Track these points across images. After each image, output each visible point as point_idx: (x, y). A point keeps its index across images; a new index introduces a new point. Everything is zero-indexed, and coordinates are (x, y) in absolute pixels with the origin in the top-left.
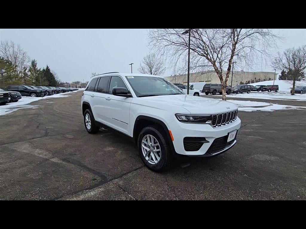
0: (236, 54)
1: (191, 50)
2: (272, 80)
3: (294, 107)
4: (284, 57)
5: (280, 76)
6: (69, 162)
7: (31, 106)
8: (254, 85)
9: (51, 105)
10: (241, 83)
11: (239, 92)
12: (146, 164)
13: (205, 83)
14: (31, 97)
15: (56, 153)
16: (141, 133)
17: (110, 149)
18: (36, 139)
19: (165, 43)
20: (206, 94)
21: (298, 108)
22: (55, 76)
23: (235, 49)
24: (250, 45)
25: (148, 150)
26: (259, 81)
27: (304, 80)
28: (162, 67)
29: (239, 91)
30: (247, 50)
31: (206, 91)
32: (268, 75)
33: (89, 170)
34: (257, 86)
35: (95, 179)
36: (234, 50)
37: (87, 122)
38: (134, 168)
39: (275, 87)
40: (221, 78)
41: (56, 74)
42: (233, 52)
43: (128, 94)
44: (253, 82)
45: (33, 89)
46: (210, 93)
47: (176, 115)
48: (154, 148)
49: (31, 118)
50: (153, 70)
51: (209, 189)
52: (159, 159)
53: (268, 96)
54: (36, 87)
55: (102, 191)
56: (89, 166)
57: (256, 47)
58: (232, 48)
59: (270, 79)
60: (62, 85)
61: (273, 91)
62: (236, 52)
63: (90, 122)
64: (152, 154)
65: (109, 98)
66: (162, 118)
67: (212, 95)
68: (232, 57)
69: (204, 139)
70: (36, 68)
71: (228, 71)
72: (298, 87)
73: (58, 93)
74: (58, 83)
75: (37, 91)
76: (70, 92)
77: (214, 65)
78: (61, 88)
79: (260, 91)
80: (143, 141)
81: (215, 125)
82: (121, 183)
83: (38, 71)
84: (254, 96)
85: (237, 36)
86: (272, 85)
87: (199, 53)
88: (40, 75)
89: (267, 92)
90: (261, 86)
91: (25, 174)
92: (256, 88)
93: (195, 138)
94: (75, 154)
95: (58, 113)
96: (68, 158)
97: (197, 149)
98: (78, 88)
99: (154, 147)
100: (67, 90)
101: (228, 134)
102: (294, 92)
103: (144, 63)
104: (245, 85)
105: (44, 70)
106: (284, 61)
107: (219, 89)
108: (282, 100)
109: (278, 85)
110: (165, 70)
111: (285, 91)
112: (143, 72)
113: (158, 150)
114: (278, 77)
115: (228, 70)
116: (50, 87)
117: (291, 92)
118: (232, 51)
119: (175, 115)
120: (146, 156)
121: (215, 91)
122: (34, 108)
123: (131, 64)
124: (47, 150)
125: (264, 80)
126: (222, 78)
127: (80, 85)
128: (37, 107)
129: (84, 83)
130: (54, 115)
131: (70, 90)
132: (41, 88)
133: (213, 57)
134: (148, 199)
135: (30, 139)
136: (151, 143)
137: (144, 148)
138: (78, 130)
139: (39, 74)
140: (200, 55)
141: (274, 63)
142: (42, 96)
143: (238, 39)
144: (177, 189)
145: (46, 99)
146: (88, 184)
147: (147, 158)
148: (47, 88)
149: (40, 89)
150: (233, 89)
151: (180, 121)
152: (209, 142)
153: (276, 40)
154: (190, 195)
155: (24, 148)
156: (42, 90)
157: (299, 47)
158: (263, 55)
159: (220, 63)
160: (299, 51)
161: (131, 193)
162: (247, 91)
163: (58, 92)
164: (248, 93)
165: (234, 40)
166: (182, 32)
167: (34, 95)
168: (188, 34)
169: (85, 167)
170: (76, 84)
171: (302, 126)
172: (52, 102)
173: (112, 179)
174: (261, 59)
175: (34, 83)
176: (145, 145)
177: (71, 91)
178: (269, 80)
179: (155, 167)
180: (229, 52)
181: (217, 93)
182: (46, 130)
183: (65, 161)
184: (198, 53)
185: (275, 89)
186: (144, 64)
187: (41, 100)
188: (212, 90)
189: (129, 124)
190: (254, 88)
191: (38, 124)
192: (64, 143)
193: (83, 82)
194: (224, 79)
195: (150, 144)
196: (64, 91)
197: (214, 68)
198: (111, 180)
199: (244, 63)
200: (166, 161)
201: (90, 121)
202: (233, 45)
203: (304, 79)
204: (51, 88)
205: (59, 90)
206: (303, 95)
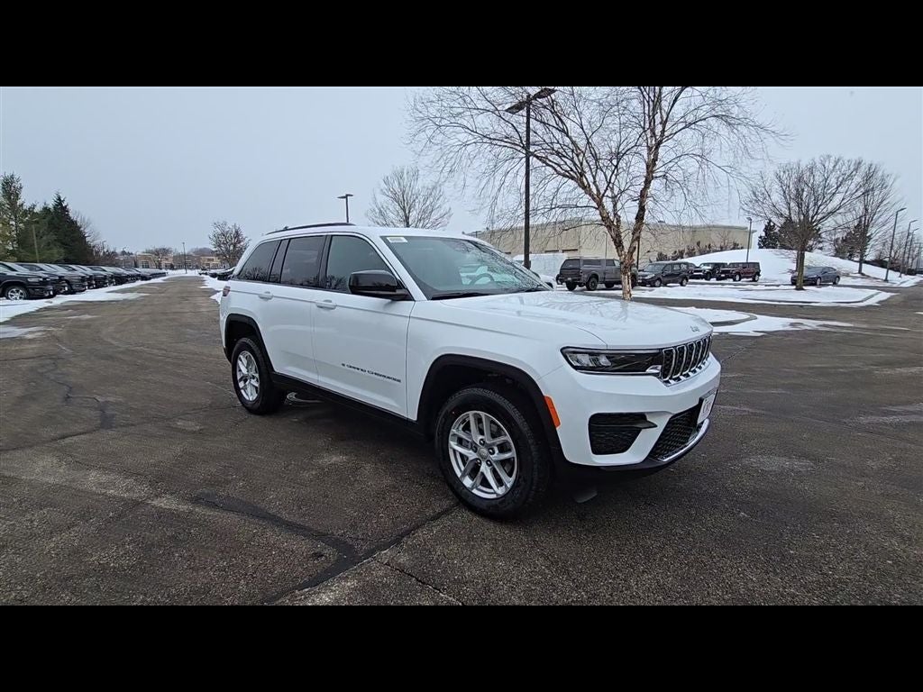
0: (662, 174)
1: (533, 160)
2: (742, 248)
3: (810, 324)
4: (776, 186)
5: (760, 237)
6: (214, 506)
7: (17, 332)
8: (697, 261)
9: (88, 325)
10: (661, 257)
11: (657, 283)
12: (465, 501)
13: (565, 256)
14: (8, 298)
15: (162, 480)
16: (448, 407)
17: (335, 459)
18: (75, 438)
19: (463, 136)
20: (567, 287)
21: (821, 326)
22: (87, 231)
23: (655, 160)
24: (698, 152)
25: (471, 455)
26: (708, 250)
27: (821, 249)
28: (439, 207)
29: (659, 279)
30: (691, 165)
31: (569, 279)
32: (731, 234)
33: (290, 527)
34: (705, 264)
35: (318, 555)
36: (655, 165)
37: (245, 379)
38: (429, 512)
39: (752, 269)
40: (619, 244)
41: (88, 224)
42: (650, 169)
43: (398, 292)
44: (691, 254)
45: (14, 274)
46: (580, 286)
47: (564, 351)
48: (492, 449)
49: (32, 370)
50: (413, 215)
51: (661, 560)
52: (509, 481)
53: (736, 292)
54: (21, 265)
55: (355, 589)
56: (285, 515)
57: (714, 157)
58: (646, 156)
59: (735, 247)
60: (110, 259)
61: (745, 279)
62: (660, 169)
63: (254, 377)
64: (484, 468)
65: (330, 301)
66: (521, 362)
67: (584, 290)
68: (647, 182)
69: (641, 417)
70: (19, 202)
71: (637, 223)
72: (809, 268)
73: (102, 287)
74: (97, 252)
75: (29, 280)
76: (139, 283)
77: (600, 205)
78: (110, 270)
79: (713, 280)
80: (453, 431)
81: (667, 379)
82: (403, 559)
83: (25, 213)
84: (703, 293)
85: (661, 123)
86: (743, 263)
87: (558, 169)
88: (33, 226)
89: (731, 281)
90: (716, 264)
91: (76, 553)
92: (701, 271)
93: (621, 415)
94: (228, 482)
95: (122, 353)
96: (208, 495)
97: (623, 447)
98: (164, 271)
99: (490, 448)
100: (132, 276)
101: (701, 401)
102: (800, 281)
103: (384, 194)
104: (671, 262)
105: (46, 209)
106: (776, 197)
107: (605, 274)
108: (775, 305)
109: (758, 263)
110: (450, 216)
111: (776, 278)
112: (381, 220)
113: (507, 455)
114: (755, 239)
115: (636, 218)
116: (74, 267)
117: (794, 282)
118: (648, 167)
119: (561, 350)
120: (463, 476)
121: (593, 279)
122: (29, 336)
123: (346, 197)
124: (127, 472)
125: (722, 249)
126: (620, 241)
127: (170, 261)
128: (40, 334)
129: (186, 252)
130: (110, 358)
131: (139, 275)
132: (42, 270)
133: (594, 183)
134: (500, 599)
135: (54, 440)
136: (481, 437)
137: (454, 451)
138: (210, 406)
139: (26, 223)
140: (559, 174)
141: (751, 202)
142: (47, 295)
143: (663, 131)
144: (573, 565)
145: (64, 307)
146: (300, 569)
147: (468, 482)
148: (60, 271)
149: (40, 273)
150: (641, 273)
151: (576, 368)
152: (656, 426)
153: (765, 141)
154: (614, 579)
155: (43, 469)
156: (47, 276)
157: (813, 160)
158: (731, 179)
159: (615, 199)
160: (811, 170)
161: (444, 589)
162: (680, 281)
163: (99, 283)
164: (682, 285)
165: (654, 134)
166: (507, 107)
167: (18, 291)
168: (524, 112)
169: (275, 520)
170: (159, 257)
171: (844, 373)
172: (88, 317)
173: (373, 552)
174: (727, 189)
175: (13, 253)
176: (460, 441)
177: (144, 278)
178: (734, 249)
179: (496, 506)
180: (639, 168)
181: (599, 286)
182: (102, 408)
183: (201, 503)
184: (555, 170)
185: (750, 272)
186: (385, 197)
187: (46, 309)
188: (586, 276)
189: (403, 380)
190: (696, 271)
191: (66, 389)
192: (178, 449)
193: (181, 251)
194: (626, 244)
195: (478, 438)
196: (120, 280)
197: (601, 214)
198: (370, 553)
199: (679, 200)
200: (534, 487)
201: (257, 375)
202: (650, 149)
203: (820, 245)
204: (74, 270)
205: (105, 277)
206: (823, 289)
